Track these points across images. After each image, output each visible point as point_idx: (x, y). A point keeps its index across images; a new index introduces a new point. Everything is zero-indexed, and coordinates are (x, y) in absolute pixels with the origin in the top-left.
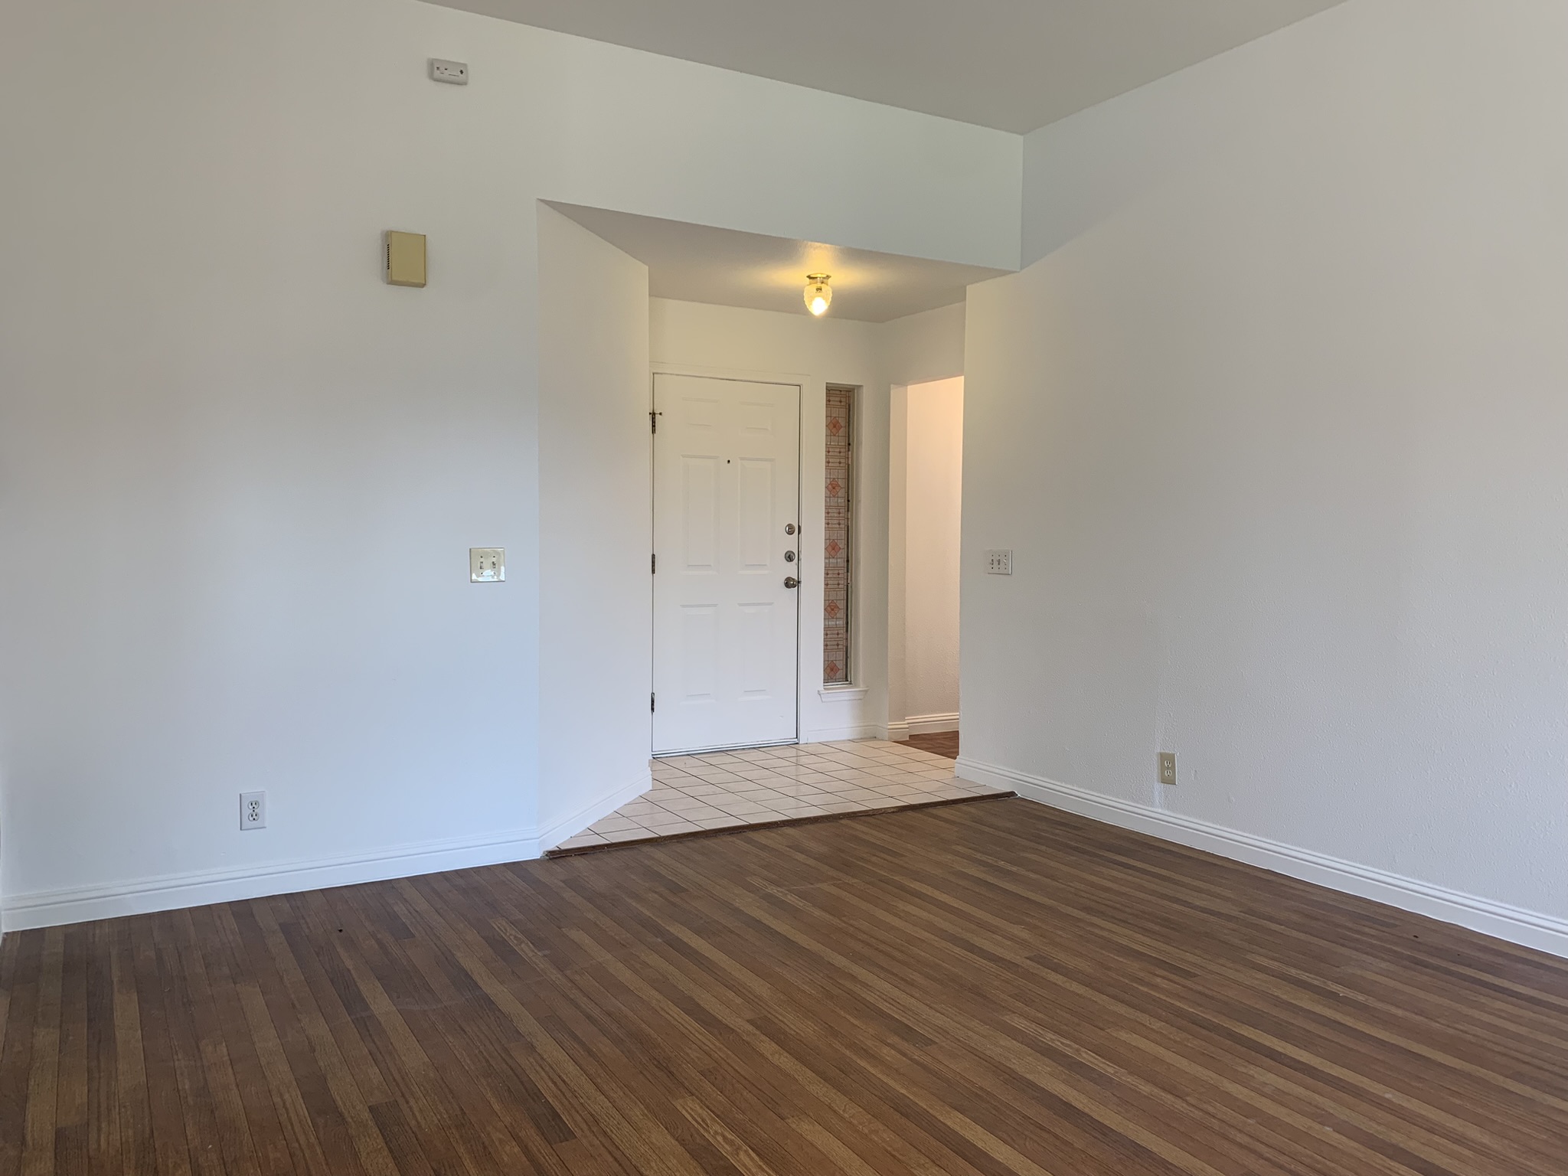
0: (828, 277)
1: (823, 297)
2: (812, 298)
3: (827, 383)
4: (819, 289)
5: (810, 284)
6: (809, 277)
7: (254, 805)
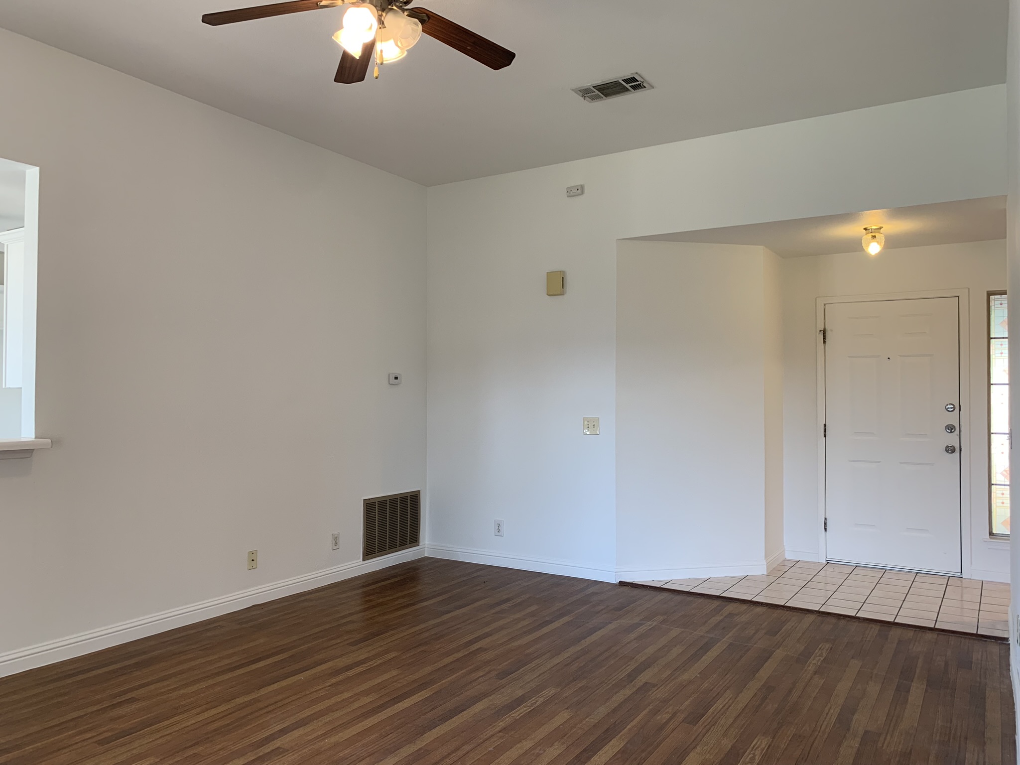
0: (880, 228)
1: (878, 242)
2: (868, 245)
3: (987, 291)
4: (874, 237)
5: (866, 234)
6: (865, 229)
7: (499, 525)
